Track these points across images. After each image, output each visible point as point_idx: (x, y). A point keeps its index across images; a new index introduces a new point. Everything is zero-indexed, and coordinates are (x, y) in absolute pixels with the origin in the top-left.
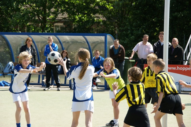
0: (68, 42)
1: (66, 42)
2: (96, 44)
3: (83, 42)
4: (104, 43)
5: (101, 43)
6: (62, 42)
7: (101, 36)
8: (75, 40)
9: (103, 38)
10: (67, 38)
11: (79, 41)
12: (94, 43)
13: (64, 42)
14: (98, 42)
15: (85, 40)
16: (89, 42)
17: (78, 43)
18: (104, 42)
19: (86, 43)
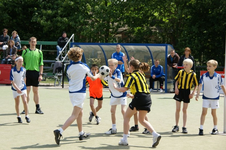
0: (133, 51)
1: (131, 51)
2: (158, 53)
3: (146, 51)
4: (165, 53)
5: (162, 52)
6: (127, 51)
7: (162, 47)
8: (139, 49)
9: (164, 48)
10: (132, 47)
11: (143, 51)
12: (155, 52)
13: (130, 51)
14: (159, 51)
15: (147, 50)
16: (151, 51)
17: (141, 52)
18: (165, 51)
19: (149, 52)
